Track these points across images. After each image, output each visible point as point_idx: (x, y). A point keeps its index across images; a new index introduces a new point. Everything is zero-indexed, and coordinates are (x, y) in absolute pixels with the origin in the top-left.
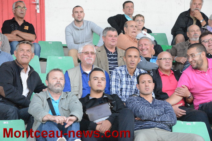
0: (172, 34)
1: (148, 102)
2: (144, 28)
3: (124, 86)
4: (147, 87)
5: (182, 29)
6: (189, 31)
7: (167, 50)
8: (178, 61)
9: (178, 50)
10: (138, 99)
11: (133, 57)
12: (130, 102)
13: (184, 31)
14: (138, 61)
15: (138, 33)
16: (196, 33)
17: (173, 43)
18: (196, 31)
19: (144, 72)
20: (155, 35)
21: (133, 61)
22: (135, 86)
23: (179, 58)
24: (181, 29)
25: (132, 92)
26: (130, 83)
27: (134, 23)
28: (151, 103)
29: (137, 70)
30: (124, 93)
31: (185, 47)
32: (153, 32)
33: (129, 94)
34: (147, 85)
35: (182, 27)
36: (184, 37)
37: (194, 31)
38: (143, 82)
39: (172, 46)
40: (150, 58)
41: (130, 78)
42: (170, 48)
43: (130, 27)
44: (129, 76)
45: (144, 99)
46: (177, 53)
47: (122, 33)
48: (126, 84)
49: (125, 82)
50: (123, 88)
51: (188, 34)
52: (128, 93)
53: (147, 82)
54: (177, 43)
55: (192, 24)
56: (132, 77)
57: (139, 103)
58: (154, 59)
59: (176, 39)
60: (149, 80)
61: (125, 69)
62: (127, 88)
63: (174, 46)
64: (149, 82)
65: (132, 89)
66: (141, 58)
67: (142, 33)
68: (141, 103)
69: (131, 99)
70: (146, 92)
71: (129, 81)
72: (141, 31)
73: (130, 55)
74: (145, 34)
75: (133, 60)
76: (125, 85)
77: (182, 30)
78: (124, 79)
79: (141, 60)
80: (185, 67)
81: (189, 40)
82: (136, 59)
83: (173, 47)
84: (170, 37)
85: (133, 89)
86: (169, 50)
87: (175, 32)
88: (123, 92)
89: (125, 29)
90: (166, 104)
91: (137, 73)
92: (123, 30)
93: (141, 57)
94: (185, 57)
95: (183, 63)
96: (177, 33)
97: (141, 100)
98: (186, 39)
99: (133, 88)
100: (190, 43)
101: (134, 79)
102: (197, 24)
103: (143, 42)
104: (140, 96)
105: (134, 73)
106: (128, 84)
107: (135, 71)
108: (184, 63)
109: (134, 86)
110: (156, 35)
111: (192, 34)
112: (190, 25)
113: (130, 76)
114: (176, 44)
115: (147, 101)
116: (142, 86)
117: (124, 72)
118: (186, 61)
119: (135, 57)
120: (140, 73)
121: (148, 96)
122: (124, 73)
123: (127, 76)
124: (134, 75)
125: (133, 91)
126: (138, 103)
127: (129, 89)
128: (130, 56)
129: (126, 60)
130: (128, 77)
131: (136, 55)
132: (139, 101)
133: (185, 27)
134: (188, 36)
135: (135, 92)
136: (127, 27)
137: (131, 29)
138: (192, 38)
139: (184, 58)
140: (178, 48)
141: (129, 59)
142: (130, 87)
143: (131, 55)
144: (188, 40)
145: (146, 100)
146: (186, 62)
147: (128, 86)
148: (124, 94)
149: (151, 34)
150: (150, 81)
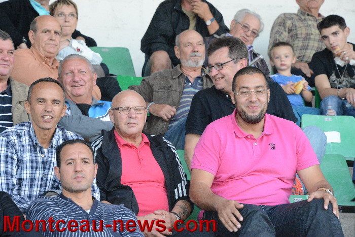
0: (142, 49)
1: (81, 209)
2: (76, 35)
3: (26, 174)
4: (79, 175)
5: (165, 39)
6: (179, 43)
7: (132, 88)
8: (155, 114)
9: (156, 88)
10: (56, 203)
11: (49, 102)
12: (38, 211)
13: (170, 43)
14: (61, 113)
15: (62, 47)
16: (196, 50)
17: (146, 71)
18: (195, 44)
19: (75, 138)
20: (103, 50)
21: (48, 112)
22: (53, 173)
23: (157, 107)
24: (163, 40)
25: (46, 186)
26: (40, 165)
27: (52, 24)
28: (88, 211)
29: (59, 133)
30: (25, 190)
31: (171, 81)
32: (99, 45)
33: (38, 192)
34: (78, 169)
35: (163, 35)
36: (171, 58)
37: (191, 44)
38: (70, 161)
39: (143, 78)
40: (89, 106)
41: (42, 152)
42: (139, 83)
43: (43, 32)
44: (38, 149)
45: (72, 202)
46: (152, 94)
47: (24, 45)
48: (32, 167)
49: (29, 165)
50: (25, 178)
51: (177, 52)
52: (35, 189)
53: (79, 161)
54: (155, 72)
55: (188, 28)
56: (46, 150)
57: (59, 211)
58: (98, 108)
59: (152, 63)
60: (83, 156)
61: (29, 131)
62: (32, 179)
63: (146, 78)
64: (84, 161)
65: (47, 180)
66: (66, 104)
67: (71, 46)
68: (64, 213)
69: (41, 203)
70: (76, 186)
71: (40, 159)
72: (67, 43)
73: (41, 97)
74: (79, 50)
75: (49, 110)
76: (29, 171)
77: (164, 42)
78: (27, 156)
79: (67, 111)
80: (172, 126)
81: (181, 66)
82: (57, 109)
83: (144, 80)
84: (138, 59)
85: (49, 178)
86: (136, 88)
87: (149, 45)
88: (23, 189)
89: (31, 34)
90: (123, 214)
91: (58, 140)
92: (27, 38)
93: (66, 102)
94: (171, 105)
95: (165, 118)
96: (153, 47)
97: (65, 204)
98: (175, 62)
99: (49, 176)
100: (182, 74)
101: (50, 156)
102: (197, 30)
103: (74, 65)
104: (62, 196)
105: (51, 141)
106: (37, 168)
107: (53, 136)
108: (168, 120)
109: (50, 173)
110: (107, 50)
111: (188, 50)
112: (183, 30)
113: (41, 147)
114: (152, 74)
115: (78, 206)
116: (68, 170)
117: (27, 138)
118: (173, 114)
119: (55, 102)
120: (64, 140)
121: (81, 195)
122: (26, 140)
123: (34, 148)
124: (52, 147)
125: (48, 184)
126: (57, 212)
127: (40, 181)
128: (43, 101)
129: (32, 109)
130: (35, 151)
131: (56, 98)
132: (58, 206)
133: (171, 34)
134: (178, 57)
135: (53, 187)
136: (35, 31)
137: (45, 37)
138: (187, 61)
139: (168, 107)
140: (155, 84)
141: (40, 107)
142: (41, 176)
143: (43, 96)
144: (178, 65)
145: (76, 204)
146: (172, 117)
147: (38, 172)
148: (27, 193)
149: (94, 48)
150: (86, 160)
